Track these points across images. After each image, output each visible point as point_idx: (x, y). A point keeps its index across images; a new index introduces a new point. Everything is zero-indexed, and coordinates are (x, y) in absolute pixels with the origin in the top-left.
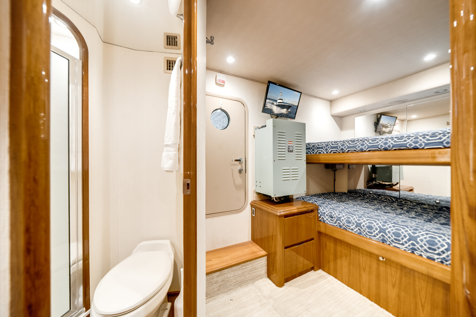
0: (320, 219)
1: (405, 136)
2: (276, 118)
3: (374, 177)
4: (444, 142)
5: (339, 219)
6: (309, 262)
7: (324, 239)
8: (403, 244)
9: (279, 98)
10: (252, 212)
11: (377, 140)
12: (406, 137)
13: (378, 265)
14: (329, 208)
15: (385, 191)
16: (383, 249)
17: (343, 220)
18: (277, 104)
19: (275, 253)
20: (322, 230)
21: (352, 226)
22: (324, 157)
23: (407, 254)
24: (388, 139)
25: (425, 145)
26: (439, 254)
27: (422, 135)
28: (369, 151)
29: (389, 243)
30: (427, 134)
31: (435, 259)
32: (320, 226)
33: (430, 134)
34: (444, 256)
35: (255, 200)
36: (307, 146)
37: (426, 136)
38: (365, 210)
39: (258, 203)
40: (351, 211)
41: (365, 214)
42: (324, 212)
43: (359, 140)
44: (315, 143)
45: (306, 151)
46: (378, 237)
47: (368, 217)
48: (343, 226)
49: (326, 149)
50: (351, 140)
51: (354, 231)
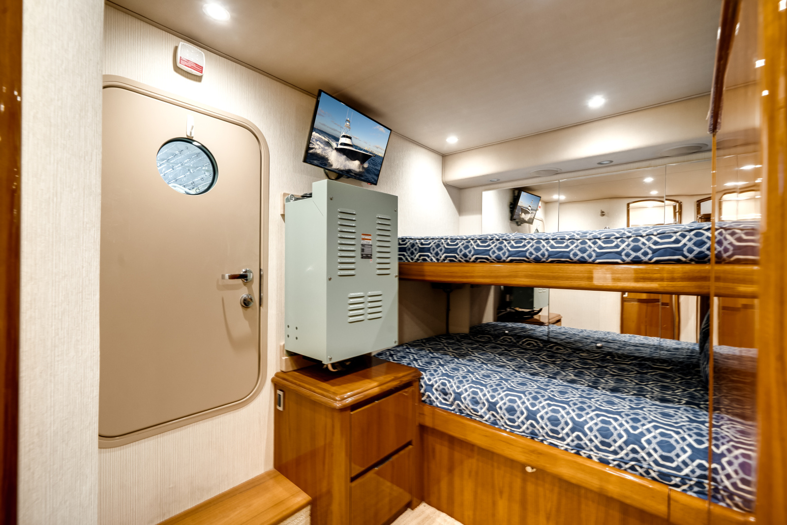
0: (423, 399)
1: (566, 238)
2: (337, 179)
3: (508, 300)
4: (623, 254)
5: (459, 396)
6: (401, 490)
7: (430, 439)
8: (563, 439)
9: (344, 134)
10: (277, 402)
11: (523, 240)
12: (570, 239)
13: (524, 481)
14: (440, 373)
15: (524, 325)
16: (534, 451)
17: (465, 398)
18: (340, 147)
19: (329, 493)
20: (428, 422)
21: (481, 408)
22: (432, 268)
23: (570, 458)
24: (541, 241)
25: (597, 256)
26: (615, 453)
27: (592, 238)
28: (511, 261)
29: (541, 438)
30: (599, 236)
31: (610, 461)
32: (423, 414)
33: (602, 236)
34: (622, 454)
35: (284, 369)
36: (400, 244)
37: (597, 240)
38: (501, 372)
39: (291, 379)
40: (478, 377)
41: (502, 382)
42: (430, 383)
43: (494, 239)
44: (415, 239)
45: (400, 255)
46: (524, 428)
47: (508, 389)
48: (465, 410)
49: (437, 254)
50: (480, 237)
51: (484, 419)
